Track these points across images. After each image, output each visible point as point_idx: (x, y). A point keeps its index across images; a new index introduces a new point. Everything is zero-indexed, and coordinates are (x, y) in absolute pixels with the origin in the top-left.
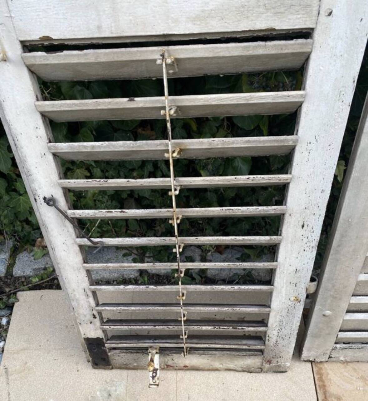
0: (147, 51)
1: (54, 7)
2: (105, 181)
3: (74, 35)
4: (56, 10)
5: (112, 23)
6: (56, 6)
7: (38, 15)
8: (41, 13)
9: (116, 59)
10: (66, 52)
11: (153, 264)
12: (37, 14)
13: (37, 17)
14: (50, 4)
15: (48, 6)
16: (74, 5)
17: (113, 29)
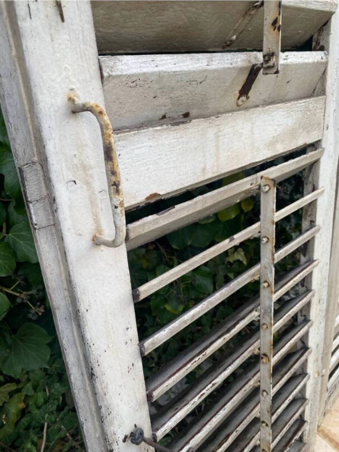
0: (243, 183)
1: (166, 155)
2: (204, 355)
3: (181, 184)
4: (168, 159)
5: (214, 162)
6: (168, 153)
7: (148, 169)
8: (151, 166)
9: (220, 199)
10: (178, 207)
11: (236, 432)
12: (146, 168)
13: (147, 172)
14: (161, 153)
15: (160, 155)
16: (185, 149)
17: (215, 168)
